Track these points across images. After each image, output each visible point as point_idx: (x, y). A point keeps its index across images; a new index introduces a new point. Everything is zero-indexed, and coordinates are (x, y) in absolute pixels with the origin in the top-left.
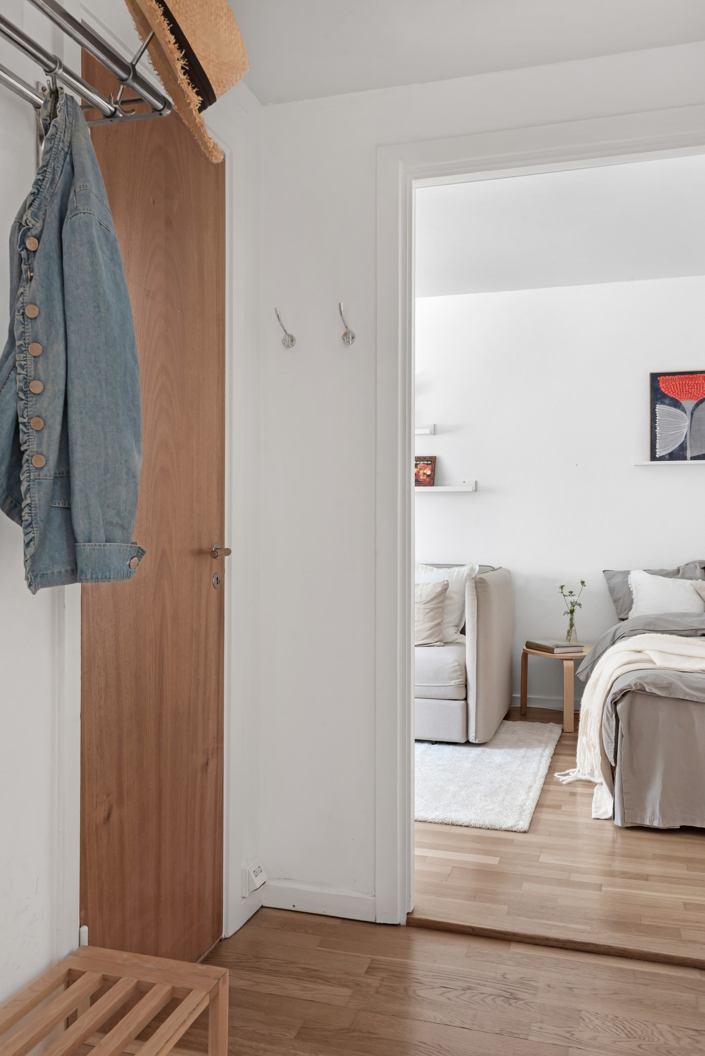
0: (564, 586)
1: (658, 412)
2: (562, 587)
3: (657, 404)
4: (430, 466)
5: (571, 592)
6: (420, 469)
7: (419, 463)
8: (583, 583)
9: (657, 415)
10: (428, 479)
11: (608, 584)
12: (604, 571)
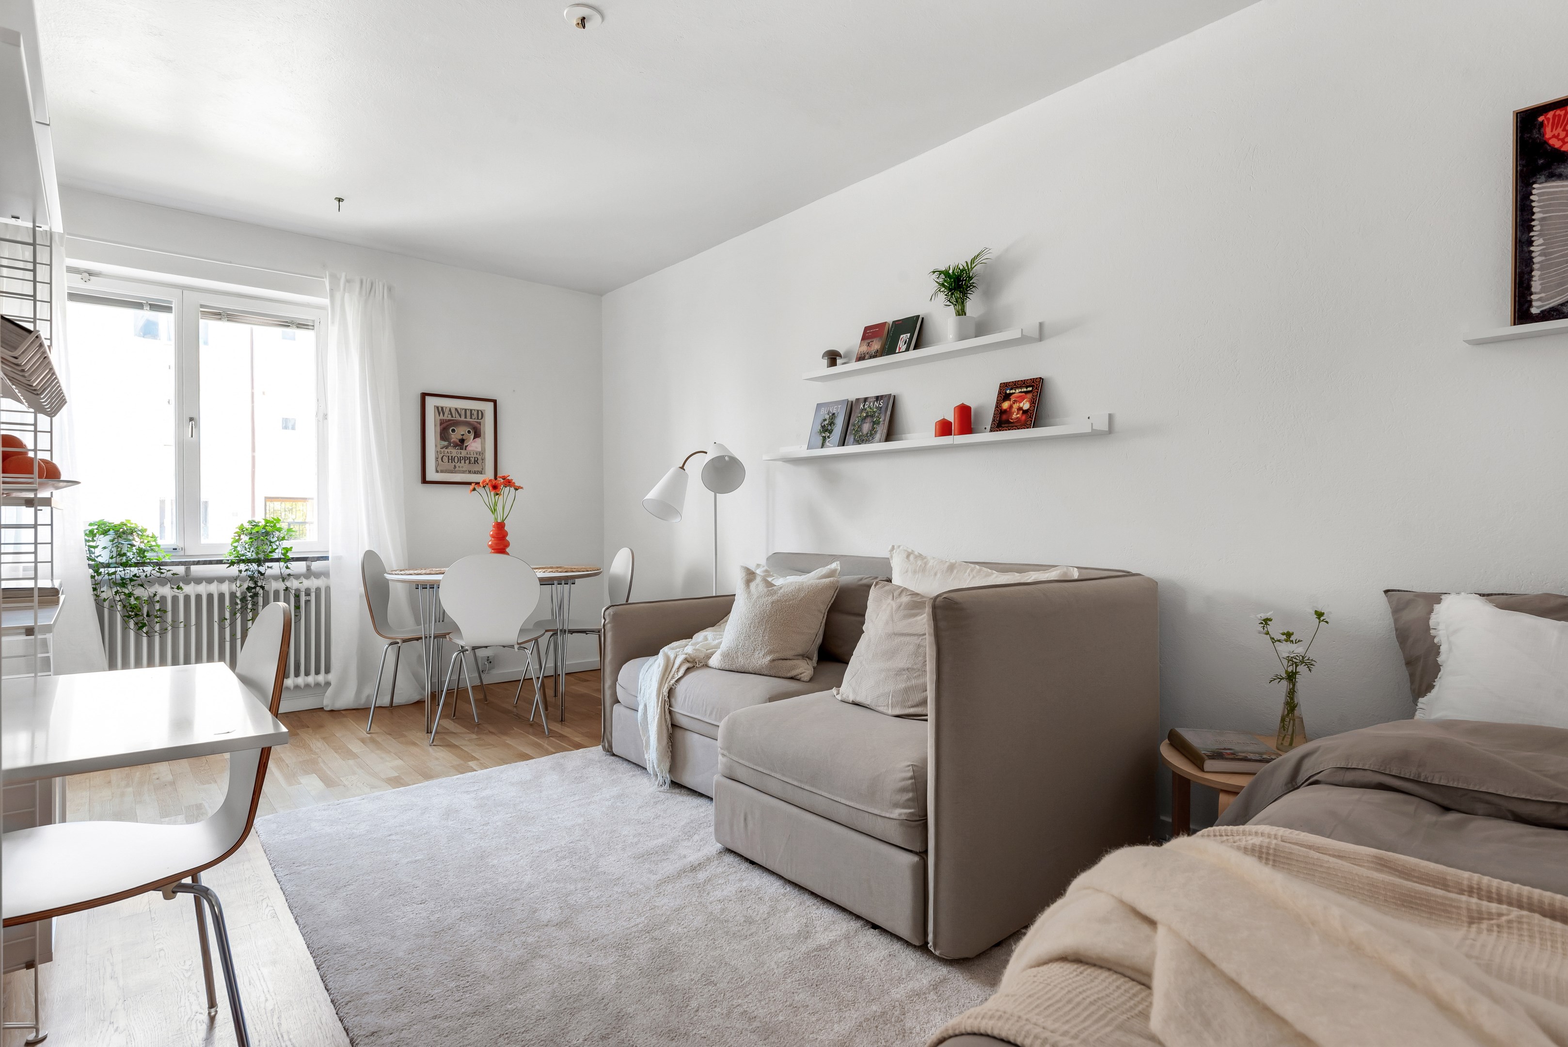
0: (1270, 620)
1: (1539, 201)
2: (1266, 621)
3: (1534, 183)
4: (1029, 396)
5: (1289, 635)
6: (1015, 402)
7: (1014, 391)
8: (1319, 615)
9: (1535, 210)
10: (1024, 418)
11: (1396, 621)
12: (1386, 592)
